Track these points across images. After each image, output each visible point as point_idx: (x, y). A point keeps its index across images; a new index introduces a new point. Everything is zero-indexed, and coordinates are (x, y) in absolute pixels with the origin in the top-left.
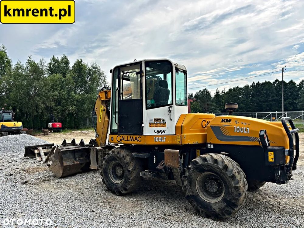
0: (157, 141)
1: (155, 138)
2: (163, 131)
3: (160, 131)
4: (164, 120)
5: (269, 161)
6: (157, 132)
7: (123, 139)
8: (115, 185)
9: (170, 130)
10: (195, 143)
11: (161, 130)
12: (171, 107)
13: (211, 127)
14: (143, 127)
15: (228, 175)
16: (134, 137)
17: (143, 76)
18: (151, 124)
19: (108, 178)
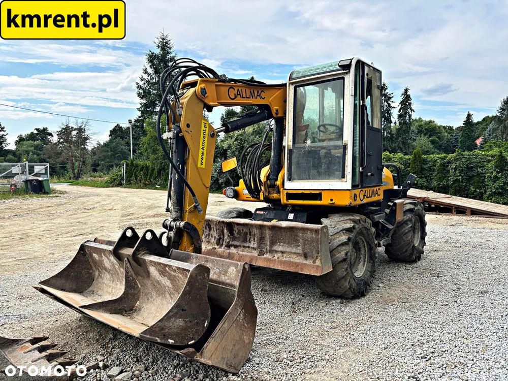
7: (366, 195)
16: (375, 189)
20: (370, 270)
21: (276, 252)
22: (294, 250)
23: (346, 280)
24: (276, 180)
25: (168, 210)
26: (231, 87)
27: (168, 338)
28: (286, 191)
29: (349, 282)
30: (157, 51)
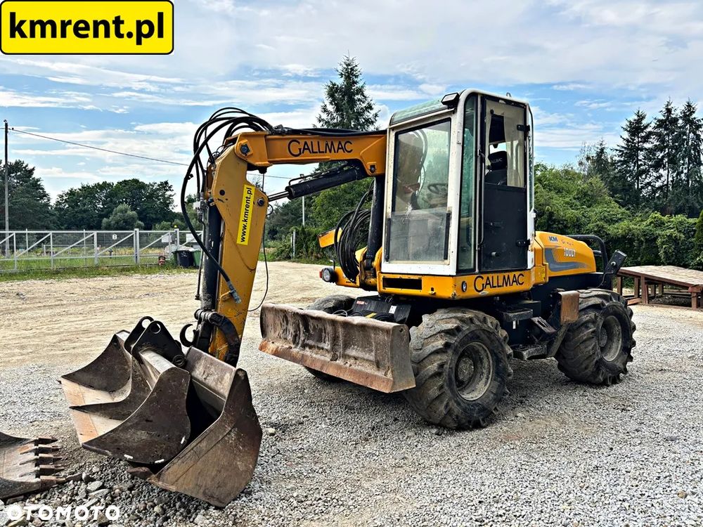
20: (494, 391)
21: (349, 357)
22: (367, 356)
23: (442, 402)
24: (373, 260)
25: (198, 298)
26: (294, 140)
27: (124, 453)
28: (382, 276)
29: (447, 406)
30: (340, 82)
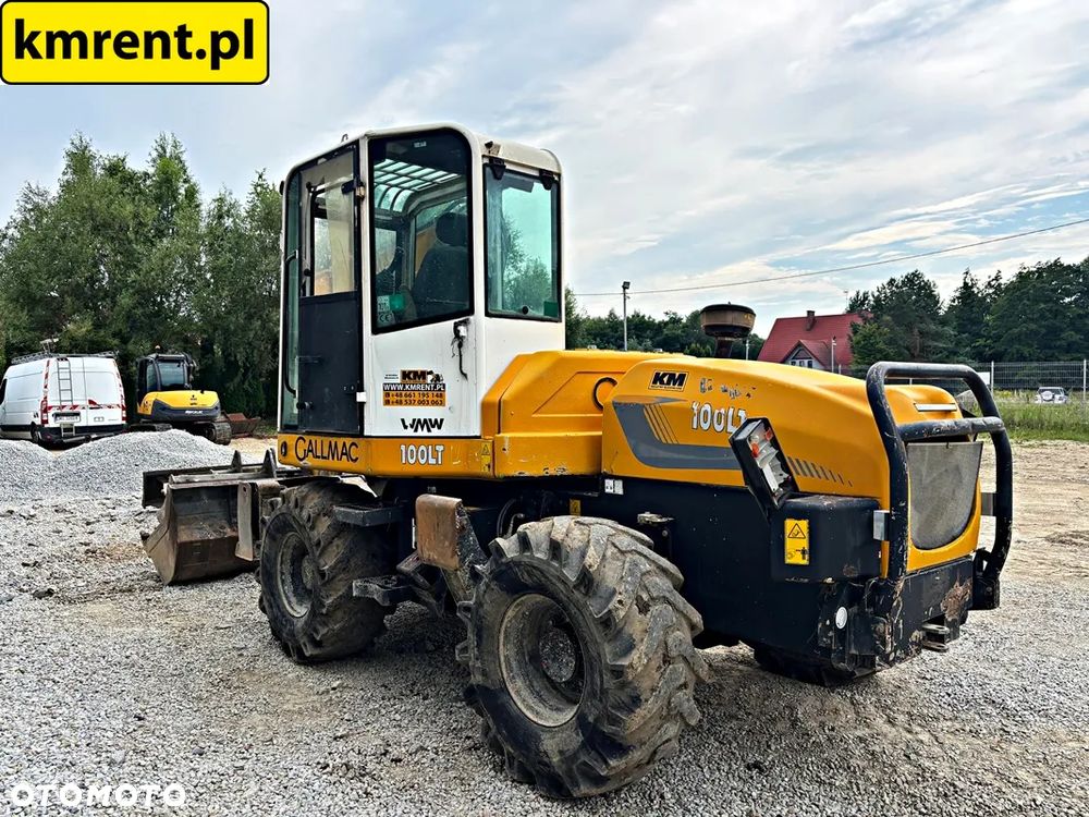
0: (412, 461)
1: (403, 447)
2: (436, 420)
3: (425, 420)
4: (437, 378)
5: (788, 561)
6: (412, 426)
7: (312, 451)
8: (290, 620)
9: (461, 416)
10: (552, 472)
11: (427, 418)
12: (465, 323)
13: (615, 408)
14: (362, 404)
15: (591, 614)
16: (340, 441)
17: (363, 198)
18: (391, 393)
19: (273, 595)
